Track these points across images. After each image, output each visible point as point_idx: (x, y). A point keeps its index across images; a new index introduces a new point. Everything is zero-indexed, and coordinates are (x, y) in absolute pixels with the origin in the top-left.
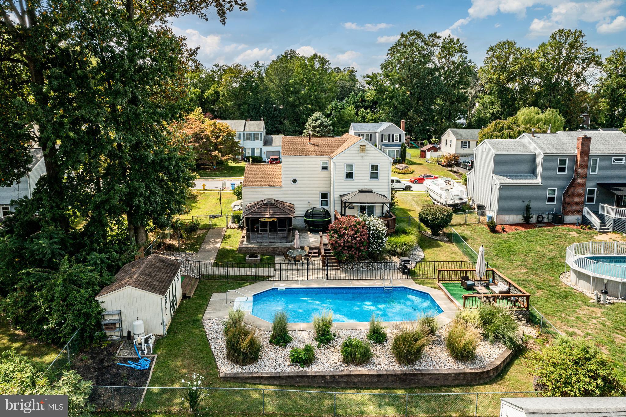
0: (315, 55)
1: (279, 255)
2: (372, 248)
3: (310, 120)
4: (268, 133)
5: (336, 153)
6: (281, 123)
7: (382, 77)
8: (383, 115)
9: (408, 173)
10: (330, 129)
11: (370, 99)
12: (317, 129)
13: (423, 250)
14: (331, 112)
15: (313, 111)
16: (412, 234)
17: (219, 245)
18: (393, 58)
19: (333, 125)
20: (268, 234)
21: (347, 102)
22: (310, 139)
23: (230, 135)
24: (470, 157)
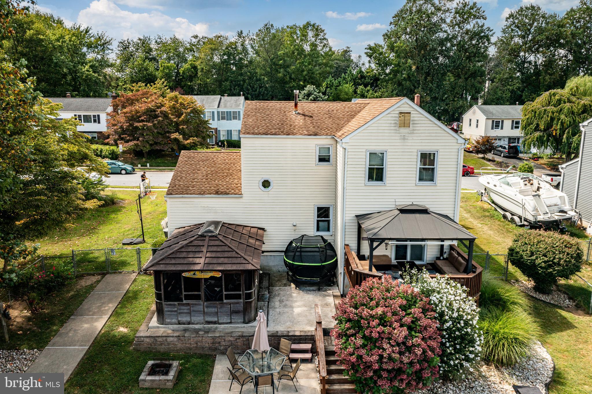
0: (308, 23)
1: (223, 353)
5: (346, 129)
7: (385, 50)
8: (386, 93)
11: (371, 74)
14: (326, 91)
15: (305, 84)
18: (397, 27)
21: (344, 79)
22: (296, 105)
23: (196, 112)
24: (502, 140)
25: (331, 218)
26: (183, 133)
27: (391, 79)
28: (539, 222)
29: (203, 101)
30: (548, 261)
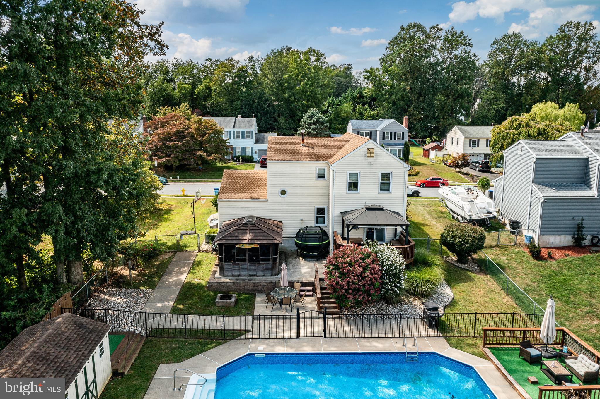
0: (309, 49)
1: (261, 292)
2: (387, 290)
3: (305, 116)
4: (261, 130)
5: (335, 157)
6: (276, 120)
7: (381, 72)
8: (382, 112)
9: (413, 175)
10: (327, 126)
11: (368, 95)
12: (313, 127)
13: (450, 286)
14: (327, 109)
15: (308, 107)
16: (436, 265)
17: (184, 277)
18: (392, 52)
19: (330, 122)
20: (247, 264)
21: (345, 98)
22: (303, 140)
23: (217, 133)
24: (479, 157)
25: (326, 215)
26: (206, 151)
27: (387, 99)
28: (473, 220)
29: (221, 122)
30: (461, 241)
